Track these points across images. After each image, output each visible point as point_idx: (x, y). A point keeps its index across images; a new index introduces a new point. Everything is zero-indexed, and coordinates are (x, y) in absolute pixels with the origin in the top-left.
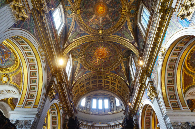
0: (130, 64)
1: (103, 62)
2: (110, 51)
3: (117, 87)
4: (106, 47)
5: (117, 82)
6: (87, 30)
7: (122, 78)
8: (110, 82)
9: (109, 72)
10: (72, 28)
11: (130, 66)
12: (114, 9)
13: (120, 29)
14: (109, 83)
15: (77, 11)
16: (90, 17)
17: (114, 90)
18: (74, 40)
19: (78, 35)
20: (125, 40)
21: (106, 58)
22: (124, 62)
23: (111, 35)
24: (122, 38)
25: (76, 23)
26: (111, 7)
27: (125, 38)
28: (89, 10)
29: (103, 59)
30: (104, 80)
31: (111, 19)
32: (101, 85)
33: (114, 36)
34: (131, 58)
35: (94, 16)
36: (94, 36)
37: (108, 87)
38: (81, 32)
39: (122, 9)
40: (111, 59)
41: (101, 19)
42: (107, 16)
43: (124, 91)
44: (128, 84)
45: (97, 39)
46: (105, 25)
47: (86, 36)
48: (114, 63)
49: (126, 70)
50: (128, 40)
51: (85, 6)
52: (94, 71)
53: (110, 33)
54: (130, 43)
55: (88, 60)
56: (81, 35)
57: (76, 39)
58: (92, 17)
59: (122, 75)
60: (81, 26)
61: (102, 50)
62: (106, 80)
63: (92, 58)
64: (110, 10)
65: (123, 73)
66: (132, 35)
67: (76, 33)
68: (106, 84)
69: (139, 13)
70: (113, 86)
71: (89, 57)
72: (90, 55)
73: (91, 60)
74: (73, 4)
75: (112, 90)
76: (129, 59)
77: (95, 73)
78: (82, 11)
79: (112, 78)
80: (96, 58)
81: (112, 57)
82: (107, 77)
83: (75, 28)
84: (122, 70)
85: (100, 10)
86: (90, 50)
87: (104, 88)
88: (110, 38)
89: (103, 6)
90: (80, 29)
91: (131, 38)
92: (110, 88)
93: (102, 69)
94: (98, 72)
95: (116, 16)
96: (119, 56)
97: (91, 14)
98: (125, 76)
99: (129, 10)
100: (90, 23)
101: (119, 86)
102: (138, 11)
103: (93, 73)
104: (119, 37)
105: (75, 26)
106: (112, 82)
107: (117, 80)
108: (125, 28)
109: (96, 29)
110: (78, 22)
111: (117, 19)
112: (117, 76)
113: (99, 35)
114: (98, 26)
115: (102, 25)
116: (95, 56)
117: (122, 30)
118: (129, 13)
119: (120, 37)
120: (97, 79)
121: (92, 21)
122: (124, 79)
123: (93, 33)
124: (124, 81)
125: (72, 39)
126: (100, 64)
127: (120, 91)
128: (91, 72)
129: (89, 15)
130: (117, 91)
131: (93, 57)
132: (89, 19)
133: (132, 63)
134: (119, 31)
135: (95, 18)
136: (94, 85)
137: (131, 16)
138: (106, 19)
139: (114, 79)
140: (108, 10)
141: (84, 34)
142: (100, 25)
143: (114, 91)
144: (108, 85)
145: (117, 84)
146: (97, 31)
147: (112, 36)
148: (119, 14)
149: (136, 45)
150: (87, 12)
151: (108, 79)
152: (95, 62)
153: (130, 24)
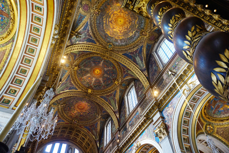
0: (106, 125)
1: (80, 115)
2: (91, 107)
3: (85, 143)
4: (89, 103)
5: (87, 139)
6: (77, 85)
7: (94, 137)
8: (80, 137)
9: (83, 127)
10: (63, 80)
11: (105, 128)
12: (109, 76)
13: (108, 94)
14: (78, 136)
15: (75, 67)
16: (84, 74)
17: (82, 145)
18: (61, 92)
19: (67, 88)
20: (110, 107)
21: (85, 112)
22: (101, 122)
23: (98, 96)
24: (108, 103)
25: (70, 76)
26: (107, 73)
27: (110, 105)
28: (87, 69)
29: (82, 112)
30: (74, 132)
31: (103, 82)
32: (69, 136)
33: (101, 98)
34: (108, 120)
35: (89, 75)
36: (82, 92)
37: (76, 140)
38: (71, 86)
39: (116, 79)
40: (90, 115)
41: (94, 79)
42: (101, 79)
43: (92, 150)
44: (98, 145)
45: (84, 96)
46: (96, 86)
47: (74, 90)
48: (91, 119)
49: (100, 130)
50: (112, 108)
51: (84, 65)
52: (68, 121)
53: (98, 95)
54: (113, 112)
55: (66, 109)
56: (70, 88)
57: (63, 92)
58: (86, 75)
59: (95, 133)
60: (73, 80)
61: (84, 104)
62: (77, 133)
63: (70, 108)
64: (105, 75)
65: (96, 132)
66: (117, 105)
67: (66, 86)
68: (75, 137)
69: (129, 88)
70: (81, 141)
71: (68, 107)
72: (70, 105)
73: (69, 110)
74: (74, 61)
75: (79, 144)
76: (106, 121)
77: (68, 123)
78: (80, 67)
79: (83, 133)
80: (74, 109)
81: (91, 113)
82: (79, 131)
83: (66, 81)
84: (97, 130)
85: (96, 72)
86: (72, 101)
87: (71, 140)
88: (96, 99)
89: (100, 70)
90: (71, 83)
91: (115, 108)
92: (78, 142)
93: (77, 121)
94: (71, 123)
95: (109, 82)
96: (98, 115)
97: (87, 72)
98: (97, 136)
99: (122, 82)
100: (83, 79)
101: (88, 143)
102: (128, 87)
103: (66, 123)
104: (104, 101)
105: (67, 79)
106: (82, 136)
107: (88, 137)
108: (112, 96)
109: (86, 87)
110: (72, 76)
111: (108, 85)
112: (89, 133)
113: (87, 93)
114: (88, 84)
115: (93, 84)
116: (74, 107)
117: (110, 96)
118: (121, 85)
119: (106, 102)
120: (68, 130)
121: (85, 78)
122: (96, 139)
123: (82, 90)
124: (95, 141)
125: (60, 91)
126: (76, 117)
127: (88, 148)
128: (64, 122)
129: (84, 72)
130: (84, 147)
131: (73, 107)
132: (82, 76)
133: (108, 125)
134: (106, 96)
135: (89, 77)
136: (61, 135)
137: (122, 88)
138: (99, 81)
139: (85, 135)
140: (103, 74)
141: (73, 88)
142: (91, 84)
143: (80, 146)
144: (77, 138)
145: (86, 140)
146: (86, 88)
147: (99, 98)
148: (112, 82)
149: (118, 116)
150: (83, 70)
151: (79, 133)
152: (72, 113)
153: (118, 95)
